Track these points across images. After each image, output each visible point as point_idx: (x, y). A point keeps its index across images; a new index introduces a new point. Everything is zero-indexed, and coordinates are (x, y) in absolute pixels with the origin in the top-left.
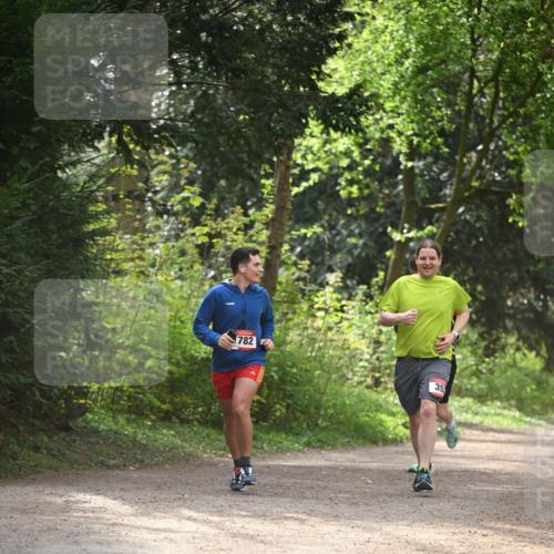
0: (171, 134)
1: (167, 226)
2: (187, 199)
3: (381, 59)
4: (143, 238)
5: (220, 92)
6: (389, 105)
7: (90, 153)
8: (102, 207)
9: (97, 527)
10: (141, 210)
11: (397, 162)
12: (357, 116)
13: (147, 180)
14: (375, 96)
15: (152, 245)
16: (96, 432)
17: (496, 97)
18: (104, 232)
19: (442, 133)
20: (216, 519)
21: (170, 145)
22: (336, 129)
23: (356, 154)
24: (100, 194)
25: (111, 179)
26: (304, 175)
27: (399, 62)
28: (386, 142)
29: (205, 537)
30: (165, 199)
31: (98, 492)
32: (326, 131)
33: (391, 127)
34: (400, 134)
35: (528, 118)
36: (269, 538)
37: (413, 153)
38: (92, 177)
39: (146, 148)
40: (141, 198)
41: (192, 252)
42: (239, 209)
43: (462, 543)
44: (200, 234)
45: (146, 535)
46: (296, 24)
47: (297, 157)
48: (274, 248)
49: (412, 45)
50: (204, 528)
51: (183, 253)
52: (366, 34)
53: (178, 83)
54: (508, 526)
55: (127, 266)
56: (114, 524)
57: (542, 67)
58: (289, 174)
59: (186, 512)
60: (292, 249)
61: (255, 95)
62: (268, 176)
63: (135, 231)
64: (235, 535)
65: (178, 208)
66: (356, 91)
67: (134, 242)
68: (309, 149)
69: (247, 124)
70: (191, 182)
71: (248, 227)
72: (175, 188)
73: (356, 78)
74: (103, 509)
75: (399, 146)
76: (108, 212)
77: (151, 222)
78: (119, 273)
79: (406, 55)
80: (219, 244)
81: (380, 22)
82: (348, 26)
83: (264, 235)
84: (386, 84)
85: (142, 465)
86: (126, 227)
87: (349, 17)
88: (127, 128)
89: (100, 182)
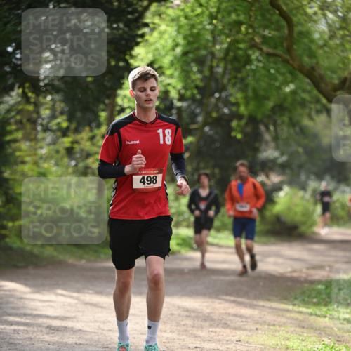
0: (51, 88)
1: (49, 137)
2: (59, 124)
3: (164, 47)
4: (36, 144)
6: (168, 72)
7: (6, 98)
8: (13, 127)
9: (12, 300)
10: (35, 129)
11: (172, 103)
13: (38, 113)
14: (161, 67)
15: (41, 148)
16: (11, 248)
17: (225, 69)
18: (15, 141)
19: (197, 87)
20: (75, 295)
21: (51, 94)
24: (12, 121)
25: (19, 112)
26: (122, 110)
27: (173, 49)
28: (166, 93)
29: (70, 305)
30: (48, 123)
31: (12, 280)
33: (169, 84)
34: (174, 88)
35: (243, 80)
36: (104, 305)
37: (181, 98)
38: (8, 111)
39: (38, 95)
40: (34, 122)
41: (63, 152)
42: (87, 129)
43: (208, 307)
44: (67, 141)
45: (39, 304)
46: (118, 28)
47: (119, 101)
49: (181, 41)
50: (69, 300)
51: (57, 152)
52: (156, 34)
54: (232, 298)
55: (27, 159)
56: (21, 298)
57: (250, 52)
58: (114, 109)
59: (60, 291)
62: (103, 110)
63: (31, 140)
64: (86, 304)
65: (54, 127)
67: (31, 146)
68: (125, 96)
69: (92, 82)
70: (62, 113)
71: (92, 138)
72: (53, 117)
73: (150, 57)
74: (14, 290)
75: (174, 94)
76: (17, 130)
77: (40, 135)
78: (23, 162)
79: (177, 45)
80: (77, 147)
81: (163, 27)
82: (146, 30)
84: (166, 61)
85: (36, 266)
86: (27, 138)
87: (146, 25)
88: (27, 85)
89: (13, 114)
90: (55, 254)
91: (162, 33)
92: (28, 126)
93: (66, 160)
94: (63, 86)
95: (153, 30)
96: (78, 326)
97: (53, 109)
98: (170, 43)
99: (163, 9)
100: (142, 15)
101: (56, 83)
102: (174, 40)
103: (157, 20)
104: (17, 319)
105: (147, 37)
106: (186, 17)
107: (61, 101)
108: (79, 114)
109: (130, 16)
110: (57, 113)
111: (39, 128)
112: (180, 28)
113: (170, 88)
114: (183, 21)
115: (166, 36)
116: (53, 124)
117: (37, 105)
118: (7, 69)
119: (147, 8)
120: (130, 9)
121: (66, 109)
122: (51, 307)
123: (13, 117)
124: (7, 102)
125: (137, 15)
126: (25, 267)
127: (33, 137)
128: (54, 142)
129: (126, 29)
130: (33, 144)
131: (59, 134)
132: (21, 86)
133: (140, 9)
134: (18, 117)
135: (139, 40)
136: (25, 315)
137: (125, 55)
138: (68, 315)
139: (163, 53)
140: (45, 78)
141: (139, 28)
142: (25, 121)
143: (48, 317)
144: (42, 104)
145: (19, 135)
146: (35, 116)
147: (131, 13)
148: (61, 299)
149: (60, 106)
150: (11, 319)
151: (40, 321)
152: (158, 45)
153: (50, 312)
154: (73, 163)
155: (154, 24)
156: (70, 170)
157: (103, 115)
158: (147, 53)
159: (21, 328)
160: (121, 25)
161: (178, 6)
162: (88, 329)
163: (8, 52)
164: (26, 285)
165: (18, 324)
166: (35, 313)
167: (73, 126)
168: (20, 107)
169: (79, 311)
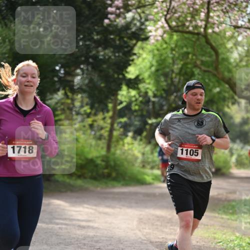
0: (81, 90)
1: (79, 118)
2: (85, 111)
3: (145, 67)
4: (72, 122)
5: (96, 78)
6: (147, 81)
7: (55, 96)
8: (59, 112)
9: (58, 210)
10: (72, 113)
11: (149, 99)
12: (137, 84)
13: (73, 104)
14: (143, 79)
15: (75, 124)
16: (58, 181)
17: (180, 79)
18: (60, 120)
19: (164, 90)
20: (94, 207)
21: (81, 93)
22: (131, 88)
23: (137, 96)
24: (59, 109)
25: (62, 104)
26: (121, 103)
28: (146, 93)
29: (91, 213)
30: (79, 110)
31: (58, 199)
32: (128, 89)
33: (148, 88)
34: (151, 90)
36: (111, 214)
37: (155, 96)
38: (57, 103)
39: (73, 94)
40: (71, 109)
41: (87, 126)
42: (101, 113)
43: (169, 215)
44: (90, 121)
45: (74, 213)
46: (119, 56)
47: (119, 97)
48: (112, 125)
49: (154, 63)
50: (91, 211)
51: (84, 126)
52: (140, 59)
53: (83, 74)
56: (63, 210)
57: (194, 70)
58: (116, 103)
59: (86, 206)
60: (118, 126)
61: (106, 78)
62: (110, 103)
63: (69, 120)
64: (100, 213)
65: (83, 113)
66: (137, 77)
68: (123, 95)
69: (104, 87)
70: (87, 104)
71: (104, 119)
72: (82, 106)
73: (137, 73)
74: (60, 205)
75: (150, 94)
76: (61, 114)
77: (75, 117)
79: (152, 66)
80: (95, 124)
81: (144, 55)
82: (135, 57)
83: (109, 121)
84: (146, 75)
85: (72, 191)
86: (67, 118)
87: (135, 54)
88: (67, 88)
89: (59, 105)
90: (83, 184)
91: (144, 59)
92: (68, 112)
93: (89, 131)
94: (87, 89)
95: (138, 57)
96: (96, 225)
97: (82, 102)
98: (148, 65)
99: (144, 45)
100: (132, 48)
101: (84, 87)
102: (151, 63)
103: (141, 52)
104: (62, 221)
105: (136, 61)
106: (158, 50)
107: (87, 97)
108: (96, 105)
109: (126, 49)
110: (84, 104)
111: (74, 113)
112: (154, 56)
113: (148, 90)
114: (156, 52)
115: (146, 61)
116: (82, 111)
117: (73, 100)
118: (56, 79)
119: (135, 45)
120: (126, 45)
121: (89, 102)
122: (81, 215)
123: (59, 106)
124: (56, 99)
125: (129, 48)
126: (66, 192)
127: (70, 118)
128: (83, 121)
129: (124, 57)
130: (70, 122)
131: (85, 116)
132: (64, 89)
133: (132, 45)
134: (62, 107)
135: (131, 63)
136: (65, 219)
137: (123, 71)
138: (90, 219)
139: (144, 70)
140: (77, 84)
141: (130, 56)
142: (66, 108)
143: (79, 220)
144: (76, 99)
145: (63, 117)
146: (71, 106)
147: (127, 47)
148: (86, 210)
149: (86, 100)
150: (58, 221)
151: (74, 222)
152: (142, 66)
153: (80, 218)
154: (93, 133)
155: (139, 54)
156: (92, 137)
157: (110, 105)
158: (135, 70)
159: (64, 226)
160: (121, 54)
161: (153, 43)
162: (101, 227)
163: (56, 70)
164: (66, 202)
165: (62, 224)
166: (71, 218)
167: (93, 112)
168: (63, 101)
169: (96, 217)
